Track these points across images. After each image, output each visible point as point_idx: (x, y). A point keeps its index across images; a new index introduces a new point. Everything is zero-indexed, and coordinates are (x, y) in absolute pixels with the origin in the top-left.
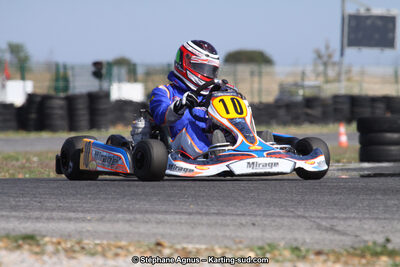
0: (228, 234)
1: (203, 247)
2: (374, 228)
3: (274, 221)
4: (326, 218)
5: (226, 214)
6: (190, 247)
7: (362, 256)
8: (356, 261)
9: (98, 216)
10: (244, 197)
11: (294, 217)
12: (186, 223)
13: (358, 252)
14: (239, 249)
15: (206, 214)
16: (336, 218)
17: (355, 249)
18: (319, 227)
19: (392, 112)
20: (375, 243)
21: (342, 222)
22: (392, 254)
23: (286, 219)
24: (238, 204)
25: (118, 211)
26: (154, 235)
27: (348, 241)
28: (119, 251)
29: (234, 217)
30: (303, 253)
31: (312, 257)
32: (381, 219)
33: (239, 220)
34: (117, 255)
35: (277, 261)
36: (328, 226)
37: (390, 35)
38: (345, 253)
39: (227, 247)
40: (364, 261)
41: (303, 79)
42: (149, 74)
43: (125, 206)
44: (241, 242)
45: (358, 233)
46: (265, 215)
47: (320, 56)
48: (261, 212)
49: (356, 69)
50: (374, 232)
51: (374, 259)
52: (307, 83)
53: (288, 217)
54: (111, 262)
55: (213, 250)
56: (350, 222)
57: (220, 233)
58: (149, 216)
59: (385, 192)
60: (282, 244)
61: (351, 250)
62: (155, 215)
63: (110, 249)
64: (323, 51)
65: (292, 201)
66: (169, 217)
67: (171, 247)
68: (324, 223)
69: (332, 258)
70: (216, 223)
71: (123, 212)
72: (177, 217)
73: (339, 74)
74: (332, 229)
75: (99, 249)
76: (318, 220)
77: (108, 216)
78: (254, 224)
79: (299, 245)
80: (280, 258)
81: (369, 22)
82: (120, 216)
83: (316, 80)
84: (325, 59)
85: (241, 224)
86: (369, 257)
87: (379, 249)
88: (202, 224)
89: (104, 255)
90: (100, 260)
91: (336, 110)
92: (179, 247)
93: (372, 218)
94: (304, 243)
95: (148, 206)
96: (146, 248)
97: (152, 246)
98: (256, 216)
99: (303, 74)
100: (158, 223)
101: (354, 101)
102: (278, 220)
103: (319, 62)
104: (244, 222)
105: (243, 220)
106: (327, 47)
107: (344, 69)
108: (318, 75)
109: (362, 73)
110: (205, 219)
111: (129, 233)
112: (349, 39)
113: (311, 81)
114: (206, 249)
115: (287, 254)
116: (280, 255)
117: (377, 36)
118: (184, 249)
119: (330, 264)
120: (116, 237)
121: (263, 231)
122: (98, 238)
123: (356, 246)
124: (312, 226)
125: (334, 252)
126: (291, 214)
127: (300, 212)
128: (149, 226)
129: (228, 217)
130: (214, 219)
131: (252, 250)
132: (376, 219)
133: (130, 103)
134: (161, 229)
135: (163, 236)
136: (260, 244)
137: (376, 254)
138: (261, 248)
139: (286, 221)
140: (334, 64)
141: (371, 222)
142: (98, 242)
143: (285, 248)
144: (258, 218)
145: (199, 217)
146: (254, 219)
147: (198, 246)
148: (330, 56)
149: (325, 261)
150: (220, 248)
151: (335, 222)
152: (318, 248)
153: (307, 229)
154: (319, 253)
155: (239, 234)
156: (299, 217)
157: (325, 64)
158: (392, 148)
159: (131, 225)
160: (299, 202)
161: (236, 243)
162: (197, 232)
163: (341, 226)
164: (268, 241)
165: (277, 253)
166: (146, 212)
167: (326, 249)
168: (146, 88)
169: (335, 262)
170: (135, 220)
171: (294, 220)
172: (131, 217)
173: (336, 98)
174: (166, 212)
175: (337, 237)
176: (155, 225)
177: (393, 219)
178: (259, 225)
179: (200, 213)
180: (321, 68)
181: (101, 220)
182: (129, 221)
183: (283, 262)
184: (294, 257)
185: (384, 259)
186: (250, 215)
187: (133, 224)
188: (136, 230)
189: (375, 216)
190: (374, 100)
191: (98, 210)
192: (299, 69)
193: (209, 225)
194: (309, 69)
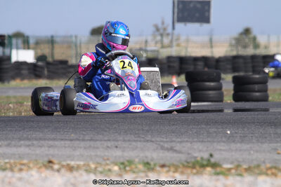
0: (99, 153)
1: (82, 163)
2: (201, 148)
3: (130, 144)
4: (167, 142)
5: (97, 140)
6: (72, 163)
7: (194, 167)
8: (189, 171)
9: (6, 143)
10: (109, 128)
11: (144, 141)
12: (69, 146)
13: (190, 165)
14: (107, 164)
15: (83, 140)
16: (174, 141)
17: (188, 163)
18: (163, 148)
19: (209, 68)
20: (202, 158)
21: (178, 144)
22: (214, 166)
23: (139, 143)
24: (105, 133)
25: (20, 139)
26: (47, 155)
27: (183, 157)
28: (23, 167)
29: (103, 142)
30: (152, 166)
31: (158, 168)
32: (205, 142)
33: (106, 144)
34: (21, 170)
35: (134, 172)
36: (169, 147)
37: (207, 14)
38: (181, 166)
39: (98, 163)
40: (194, 171)
41: (146, 45)
42: (38, 43)
43: (25, 136)
44: (108, 159)
45: (190, 152)
46: (124, 141)
47: (158, 30)
48: (121, 138)
49: (183, 38)
50: (200, 151)
51: (202, 170)
52: (149, 48)
53: (140, 141)
54: (18, 175)
55: (88, 165)
56: (184, 144)
57: (93, 154)
58: (42, 142)
59: (207, 123)
60: (137, 160)
61: (185, 164)
62: (47, 142)
63: (16, 166)
64: (160, 26)
65: (143, 130)
66: (57, 143)
67: (59, 164)
68: (166, 145)
69: (172, 169)
70: (90, 146)
71: (23, 140)
72: (62, 142)
73: (171, 42)
74: (171, 149)
75: (8, 166)
76: (162, 144)
77: (13, 142)
78: (117, 147)
79: (149, 161)
80: (136, 170)
81: (192, 5)
82: (22, 142)
83: (155, 46)
84: (161, 31)
85: (108, 147)
86: (198, 168)
87: (205, 163)
88: (81, 148)
89: (12, 170)
90: (9, 174)
91: (169, 67)
92: (64, 163)
93: (199, 141)
94: (152, 160)
95: (41, 135)
96: (41, 165)
97: (45, 163)
98: (117, 141)
99: (146, 42)
100: (49, 147)
101: (182, 61)
102: (134, 143)
103: (157, 33)
104: (109, 145)
105: (109, 144)
106: (163, 23)
107: (175, 38)
108: (156, 43)
109: (187, 41)
110: (82, 144)
111: (28, 154)
112: (178, 17)
113: (152, 47)
114: (84, 165)
115: (141, 167)
116: (136, 167)
117: (197, 15)
118: (68, 165)
119: (171, 173)
120: (20, 157)
121: (123, 151)
122: (7, 158)
123: (189, 161)
124: (157, 148)
125: (173, 165)
126: (142, 139)
127: (149, 137)
128: (43, 149)
129: (98, 142)
130: (88, 143)
131: (116, 164)
132: (202, 141)
133: (25, 63)
134: (52, 151)
135: (53, 156)
136: (122, 160)
137: (203, 166)
138: (123, 164)
139: (139, 144)
140: (168, 34)
141: (199, 144)
142: (7, 161)
143: (139, 163)
144: (120, 143)
145: (78, 142)
146: (116, 143)
147: (78, 163)
148: (165, 29)
149: (168, 171)
150: (94, 163)
151: (173, 144)
152: (162, 162)
153: (154, 150)
154: (163, 166)
155: (107, 154)
156: (148, 141)
157: (162, 35)
158: (211, 92)
159: (30, 149)
160: (148, 131)
161: (104, 160)
162: (77, 153)
163: (178, 147)
164: (127, 159)
165: (133, 166)
166: (40, 139)
167: (167, 163)
168: (36, 53)
169: (174, 172)
170: (33, 145)
171: (145, 143)
172: (30, 143)
173: (169, 58)
174: (54, 139)
175: (175, 155)
176: (47, 148)
177: (214, 142)
178: (120, 148)
179: (78, 140)
180: (159, 38)
181: (8, 145)
182: (29, 146)
183: (138, 172)
184: (145, 169)
185: (209, 169)
186: (114, 140)
187: (32, 148)
188: (33, 152)
189: (201, 139)
190: (196, 59)
191: (6, 139)
192: (144, 39)
193: (85, 148)
194: (150, 38)
